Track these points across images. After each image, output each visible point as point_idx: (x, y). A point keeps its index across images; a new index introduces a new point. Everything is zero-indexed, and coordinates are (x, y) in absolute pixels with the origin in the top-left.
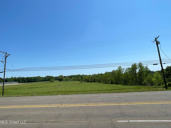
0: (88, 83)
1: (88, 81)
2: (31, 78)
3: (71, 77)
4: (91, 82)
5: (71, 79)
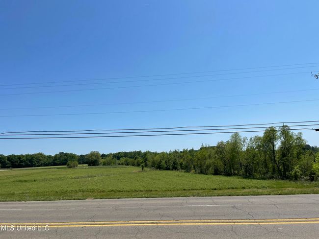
0: (159, 172)
1: (159, 167)
2: (19, 157)
3: (118, 156)
4: (167, 169)
5: (118, 162)
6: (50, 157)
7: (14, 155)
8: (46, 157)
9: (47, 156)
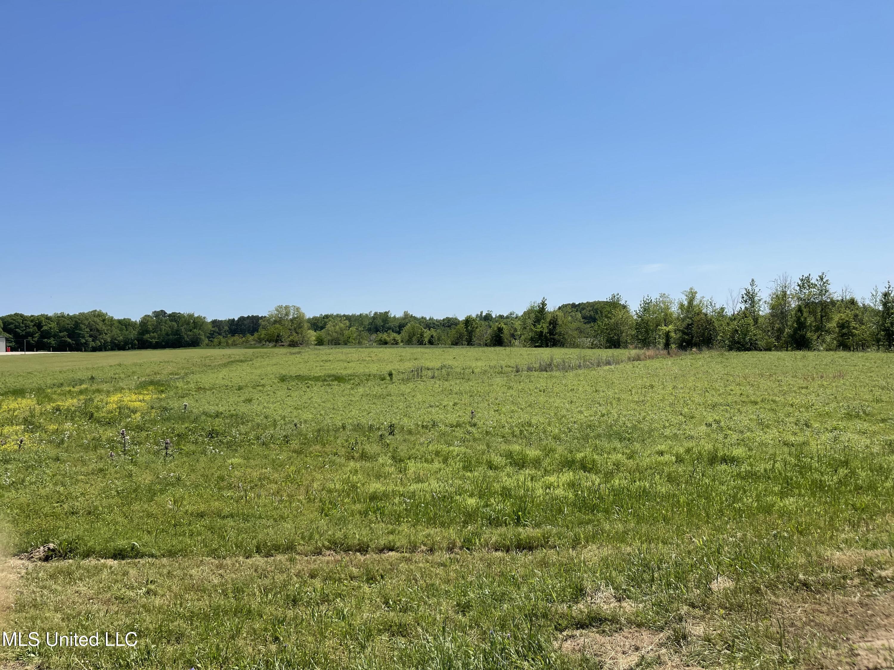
6: (125, 324)
7: (22, 316)
8: (117, 324)
9: (119, 321)
